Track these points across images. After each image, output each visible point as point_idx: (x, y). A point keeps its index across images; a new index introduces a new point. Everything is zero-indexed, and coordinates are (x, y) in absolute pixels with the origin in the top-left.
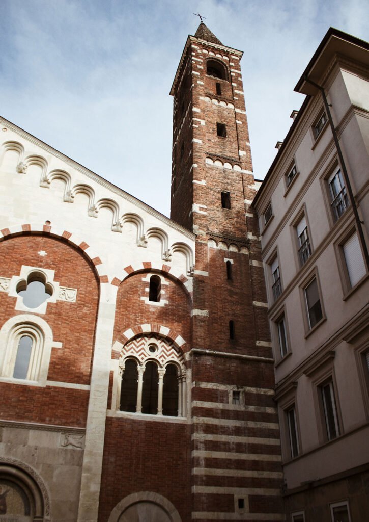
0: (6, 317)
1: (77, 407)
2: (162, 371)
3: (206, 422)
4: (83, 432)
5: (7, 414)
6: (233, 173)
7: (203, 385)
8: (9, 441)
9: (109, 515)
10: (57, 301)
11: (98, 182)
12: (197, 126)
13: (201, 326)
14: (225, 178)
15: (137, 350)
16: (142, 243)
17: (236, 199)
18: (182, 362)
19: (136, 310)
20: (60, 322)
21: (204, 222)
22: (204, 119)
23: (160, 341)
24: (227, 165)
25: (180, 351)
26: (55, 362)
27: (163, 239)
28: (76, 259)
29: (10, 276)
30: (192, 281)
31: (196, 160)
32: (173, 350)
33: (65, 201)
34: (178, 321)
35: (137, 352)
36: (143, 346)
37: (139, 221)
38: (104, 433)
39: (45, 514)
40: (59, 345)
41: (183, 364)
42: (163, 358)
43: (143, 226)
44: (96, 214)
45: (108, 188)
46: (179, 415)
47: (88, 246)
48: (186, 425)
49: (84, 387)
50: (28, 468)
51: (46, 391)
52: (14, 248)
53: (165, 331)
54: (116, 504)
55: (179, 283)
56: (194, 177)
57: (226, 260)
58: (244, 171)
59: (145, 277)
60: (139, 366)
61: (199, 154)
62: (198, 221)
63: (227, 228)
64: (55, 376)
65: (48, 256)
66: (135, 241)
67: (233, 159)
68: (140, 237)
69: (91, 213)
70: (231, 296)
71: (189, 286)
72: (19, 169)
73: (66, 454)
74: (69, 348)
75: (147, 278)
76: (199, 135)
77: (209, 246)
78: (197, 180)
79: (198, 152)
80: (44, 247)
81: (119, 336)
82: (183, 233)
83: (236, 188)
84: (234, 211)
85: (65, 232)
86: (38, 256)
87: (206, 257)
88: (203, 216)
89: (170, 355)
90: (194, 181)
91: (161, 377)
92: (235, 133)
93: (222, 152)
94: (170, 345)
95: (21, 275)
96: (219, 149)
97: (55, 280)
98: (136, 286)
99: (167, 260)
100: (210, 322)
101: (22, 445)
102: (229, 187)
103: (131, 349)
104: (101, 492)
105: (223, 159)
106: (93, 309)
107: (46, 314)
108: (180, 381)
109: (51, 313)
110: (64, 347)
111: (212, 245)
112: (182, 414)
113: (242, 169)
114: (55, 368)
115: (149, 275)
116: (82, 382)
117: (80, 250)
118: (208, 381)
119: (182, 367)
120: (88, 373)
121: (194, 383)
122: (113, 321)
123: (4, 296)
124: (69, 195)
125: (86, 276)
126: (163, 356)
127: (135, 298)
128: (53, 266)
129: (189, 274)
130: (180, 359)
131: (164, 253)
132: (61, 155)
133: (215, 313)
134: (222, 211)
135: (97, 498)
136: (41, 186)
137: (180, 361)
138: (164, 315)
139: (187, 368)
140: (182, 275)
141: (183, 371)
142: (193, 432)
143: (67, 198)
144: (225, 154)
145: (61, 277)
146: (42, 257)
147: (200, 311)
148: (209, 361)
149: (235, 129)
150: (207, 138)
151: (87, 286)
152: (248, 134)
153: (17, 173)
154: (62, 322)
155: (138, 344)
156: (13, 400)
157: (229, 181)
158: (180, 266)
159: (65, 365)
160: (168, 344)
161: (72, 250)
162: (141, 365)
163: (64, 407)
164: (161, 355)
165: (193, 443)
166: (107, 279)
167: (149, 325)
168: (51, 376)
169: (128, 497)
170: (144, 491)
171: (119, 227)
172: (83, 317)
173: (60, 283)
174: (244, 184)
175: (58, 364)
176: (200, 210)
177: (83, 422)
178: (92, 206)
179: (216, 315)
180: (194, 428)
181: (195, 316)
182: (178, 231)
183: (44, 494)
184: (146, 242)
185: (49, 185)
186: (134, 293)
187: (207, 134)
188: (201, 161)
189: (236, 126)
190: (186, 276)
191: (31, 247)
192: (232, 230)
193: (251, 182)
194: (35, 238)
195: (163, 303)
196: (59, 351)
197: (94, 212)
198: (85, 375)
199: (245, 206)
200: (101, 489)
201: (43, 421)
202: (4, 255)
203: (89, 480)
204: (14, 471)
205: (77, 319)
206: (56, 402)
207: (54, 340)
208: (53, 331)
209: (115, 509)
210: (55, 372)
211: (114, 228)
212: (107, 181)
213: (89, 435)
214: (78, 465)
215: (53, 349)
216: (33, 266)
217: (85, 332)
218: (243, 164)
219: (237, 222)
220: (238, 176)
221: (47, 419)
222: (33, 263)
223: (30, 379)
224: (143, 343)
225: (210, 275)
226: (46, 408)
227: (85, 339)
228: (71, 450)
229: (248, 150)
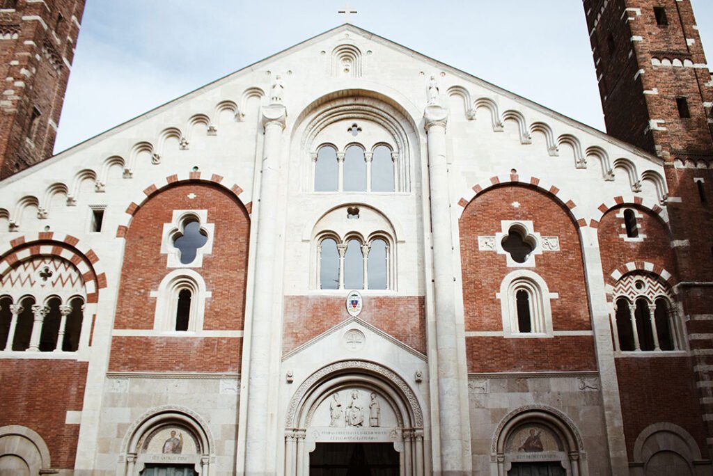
0: (502, 275)
1: (585, 352)
2: (652, 307)
3: (706, 354)
4: (597, 375)
5: (527, 366)
6: (684, 71)
7: (698, 318)
8: (535, 391)
9: (634, 446)
10: (543, 252)
11: (552, 117)
12: (633, 19)
13: (684, 257)
14: (677, 79)
15: (626, 289)
16: (609, 177)
17: (693, 104)
18: (670, 295)
19: (617, 249)
20: (551, 273)
21: (665, 140)
22: (639, 7)
23: (645, 277)
24: (677, 62)
25: (667, 285)
26: (556, 313)
27: (629, 168)
28: (548, 205)
29: (493, 234)
30: (666, 210)
31: (642, 64)
32: (659, 284)
33: (523, 144)
34: (660, 255)
35: (626, 292)
36: (630, 284)
37: (601, 154)
38: (615, 374)
39: (580, 449)
40: (556, 296)
41: (671, 297)
42: (651, 294)
43: (608, 158)
44: (557, 153)
45: (564, 122)
46: (676, 348)
47: (558, 190)
48: (686, 357)
49: (588, 333)
50: (557, 411)
51: (555, 341)
52: (488, 203)
53: (649, 267)
54: (637, 436)
55: (653, 214)
56: (644, 87)
57: (696, 180)
58: (697, 66)
59: (618, 212)
60: (630, 305)
61: (643, 56)
62: (660, 141)
63: (690, 143)
64: (559, 326)
65: (522, 207)
66: (601, 176)
67: (682, 52)
68: (607, 170)
69: (552, 153)
70: (708, 220)
71: (664, 215)
72: (469, 116)
73: (586, 396)
74: (565, 297)
75: (621, 214)
76: (637, 30)
77: (675, 167)
78: (648, 89)
79: (641, 53)
80: (515, 197)
81: (608, 279)
82: (649, 159)
83: (691, 89)
84: (694, 119)
85: (533, 178)
86: (512, 209)
87: (675, 180)
88: (663, 133)
89: (657, 290)
90: (645, 92)
91: (652, 313)
92: (677, 17)
93: (667, 46)
94: (655, 280)
95: (503, 230)
96: (663, 43)
97: (535, 231)
98: (613, 224)
99: (637, 192)
100: (692, 250)
101: (547, 393)
102: (683, 90)
103: (619, 289)
104: (624, 427)
105: (670, 56)
106: (578, 255)
107: (536, 267)
108: (670, 315)
109: (541, 265)
110: (561, 297)
111: (678, 165)
112: (679, 347)
113: (693, 63)
114: (557, 318)
115: (622, 210)
116: (584, 328)
117: (551, 195)
118: (702, 313)
119: (671, 300)
120: (588, 319)
121: (688, 316)
122: (600, 264)
123: (494, 255)
124: (526, 137)
125: (562, 222)
126: (651, 292)
127: (614, 237)
128: (529, 216)
129: (662, 203)
130: (667, 293)
131: (633, 184)
132: (508, 93)
133: (695, 241)
134: (682, 122)
135: (623, 432)
136: (495, 131)
137: (668, 295)
138: (644, 251)
139: (676, 301)
140: (655, 205)
141: (673, 304)
142: (695, 364)
143: (524, 140)
144: (671, 48)
145: (540, 227)
146: (517, 209)
147: (680, 241)
148: (699, 293)
149: (676, 10)
150: (647, 31)
151: (566, 232)
152: (692, 13)
153: (467, 121)
154: (553, 273)
155: (625, 284)
156: (529, 353)
157: (681, 83)
158: (652, 196)
159: (565, 314)
160: (654, 279)
161: (542, 196)
162: (632, 304)
163: (574, 353)
164: (649, 291)
165: (698, 375)
166: (585, 222)
167: (633, 263)
168: (555, 326)
169: (647, 428)
170: (660, 422)
171: (584, 163)
172: (571, 264)
173: (541, 232)
174: (700, 83)
175: (559, 315)
176: (658, 126)
177: (593, 365)
178: (552, 145)
179: (696, 243)
180: (695, 360)
181: (677, 247)
182: (644, 157)
183: (575, 432)
184: (613, 176)
185: (503, 129)
186: (612, 232)
187: (646, 26)
188: (646, 64)
189: (677, 6)
190: (659, 205)
191: (504, 199)
192: (695, 143)
193: (707, 78)
194: (504, 189)
195: (641, 237)
196: (557, 301)
197: (555, 151)
198: (586, 322)
199: (705, 111)
200: (624, 423)
201: (559, 369)
202: (481, 212)
203: (612, 417)
204: (544, 415)
205: (566, 268)
206: (566, 350)
207: (550, 292)
208: (547, 282)
209: (637, 439)
210: (558, 323)
211: (578, 165)
212: (561, 115)
213: (603, 378)
214: (598, 405)
215: (552, 300)
216: (511, 219)
217: (576, 279)
218: (694, 56)
219: (699, 132)
220: (690, 73)
221: (562, 366)
222: (511, 216)
223: (540, 332)
224: (630, 282)
225: (683, 200)
226: (559, 356)
227: (578, 286)
228: (589, 392)
229: (696, 36)
